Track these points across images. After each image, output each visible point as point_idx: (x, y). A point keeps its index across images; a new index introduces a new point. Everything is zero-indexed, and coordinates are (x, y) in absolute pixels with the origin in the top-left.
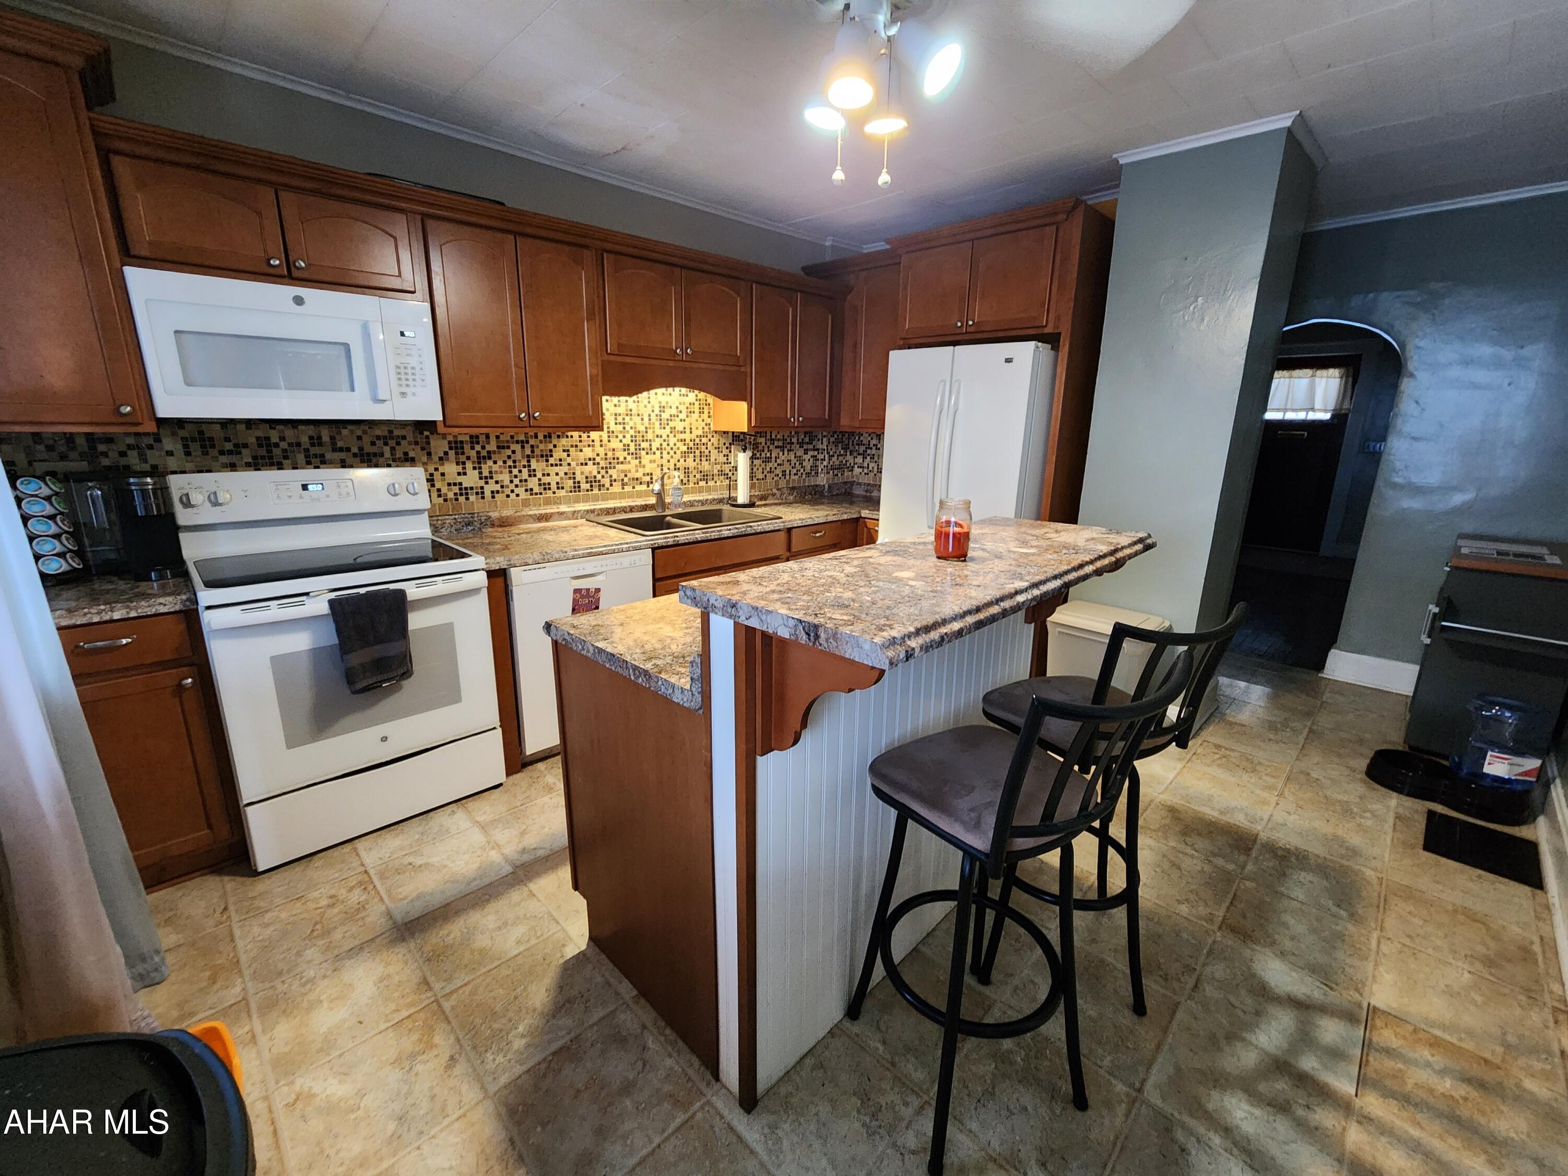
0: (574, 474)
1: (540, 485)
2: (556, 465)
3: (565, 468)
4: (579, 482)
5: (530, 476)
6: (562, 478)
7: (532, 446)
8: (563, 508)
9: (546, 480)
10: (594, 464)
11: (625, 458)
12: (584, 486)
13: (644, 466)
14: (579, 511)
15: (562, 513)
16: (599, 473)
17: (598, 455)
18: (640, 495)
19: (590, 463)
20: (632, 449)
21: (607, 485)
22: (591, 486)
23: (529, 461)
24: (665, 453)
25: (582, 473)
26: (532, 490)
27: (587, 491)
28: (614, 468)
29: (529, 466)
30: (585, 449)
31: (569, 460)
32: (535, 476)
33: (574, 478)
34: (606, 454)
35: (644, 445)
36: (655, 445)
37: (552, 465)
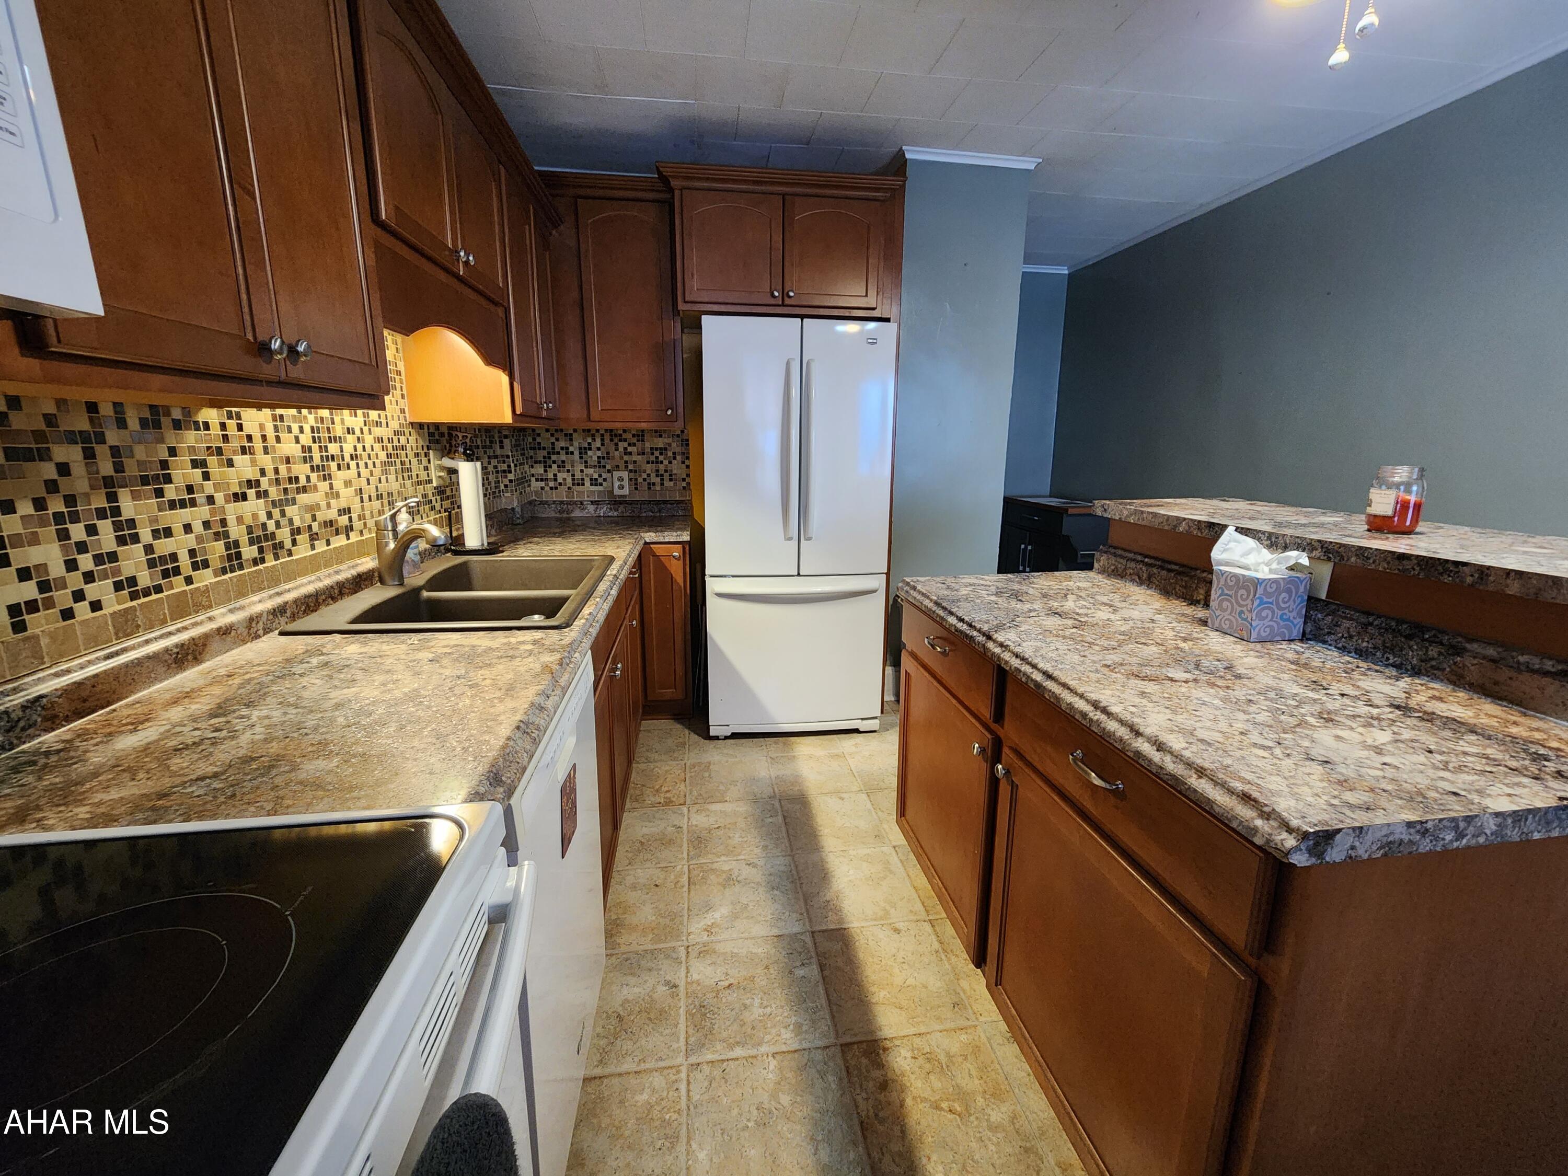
0: (224, 522)
1: (151, 564)
2: (183, 504)
3: (203, 512)
4: (236, 544)
5: (121, 541)
6: (199, 539)
7: (115, 452)
8: (223, 617)
9: (164, 547)
10: (259, 495)
11: (308, 479)
12: (249, 552)
13: (338, 495)
14: (259, 616)
15: (225, 632)
16: (269, 515)
17: (263, 472)
18: (340, 556)
19: (251, 493)
20: (316, 455)
21: (288, 544)
22: (261, 550)
23: (112, 497)
24: (362, 464)
25: (240, 520)
26: (132, 581)
27: (255, 562)
28: (294, 501)
29: (116, 512)
30: (238, 459)
31: (209, 488)
32: (135, 539)
33: (226, 535)
34: (276, 471)
35: (333, 448)
36: (348, 449)
37: (172, 505)
